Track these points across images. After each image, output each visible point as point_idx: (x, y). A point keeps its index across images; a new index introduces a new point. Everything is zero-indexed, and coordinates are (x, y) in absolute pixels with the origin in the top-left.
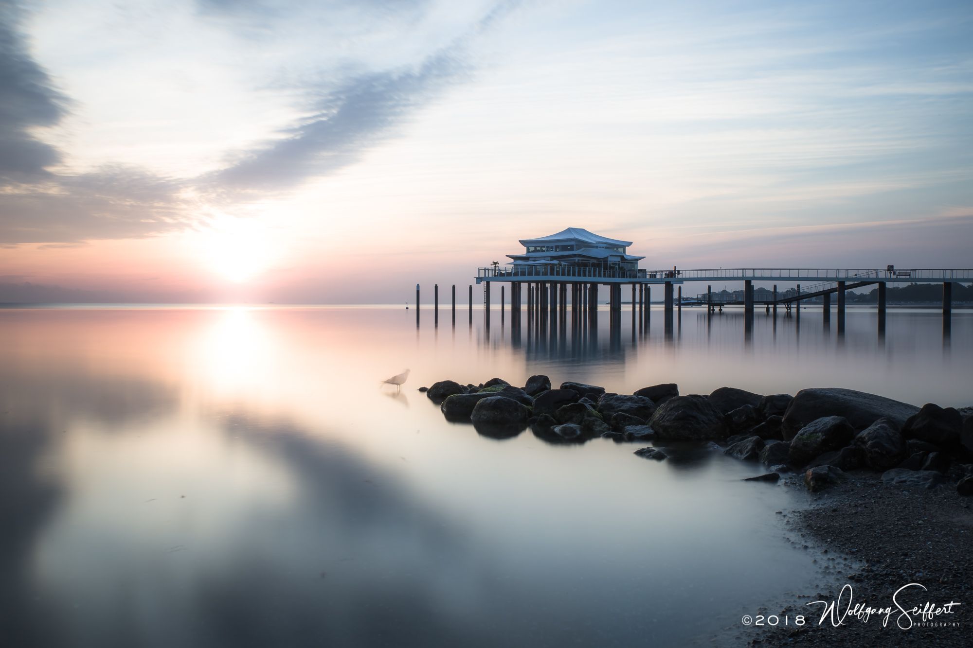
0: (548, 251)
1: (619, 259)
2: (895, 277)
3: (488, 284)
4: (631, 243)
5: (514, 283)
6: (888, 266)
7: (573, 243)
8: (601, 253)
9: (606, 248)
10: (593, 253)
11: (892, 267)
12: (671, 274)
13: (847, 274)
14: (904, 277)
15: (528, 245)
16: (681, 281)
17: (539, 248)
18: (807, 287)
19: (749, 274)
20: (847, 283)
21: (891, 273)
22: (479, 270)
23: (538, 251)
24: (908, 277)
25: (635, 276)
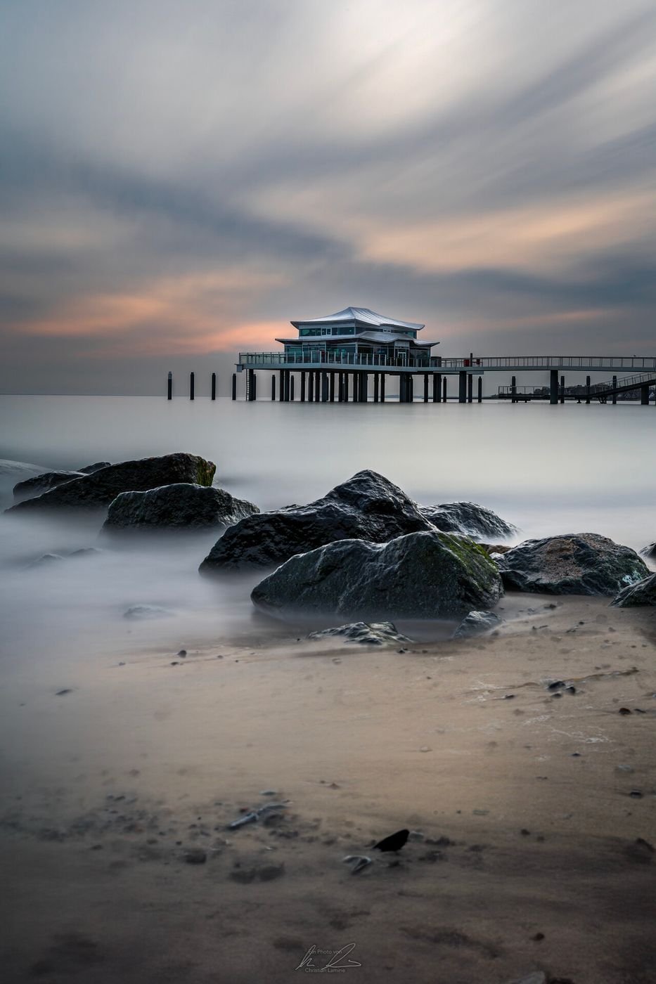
0: (325, 334)
3: (251, 371)
4: (424, 326)
5: (282, 370)
7: (353, 325)
8: (387, 338)
10: (376, 337)
15: (301, 327)
17: (313, 332)
18: (622, 378)
19: (555, 363)
22: (239, 356)
23: (313, 335)
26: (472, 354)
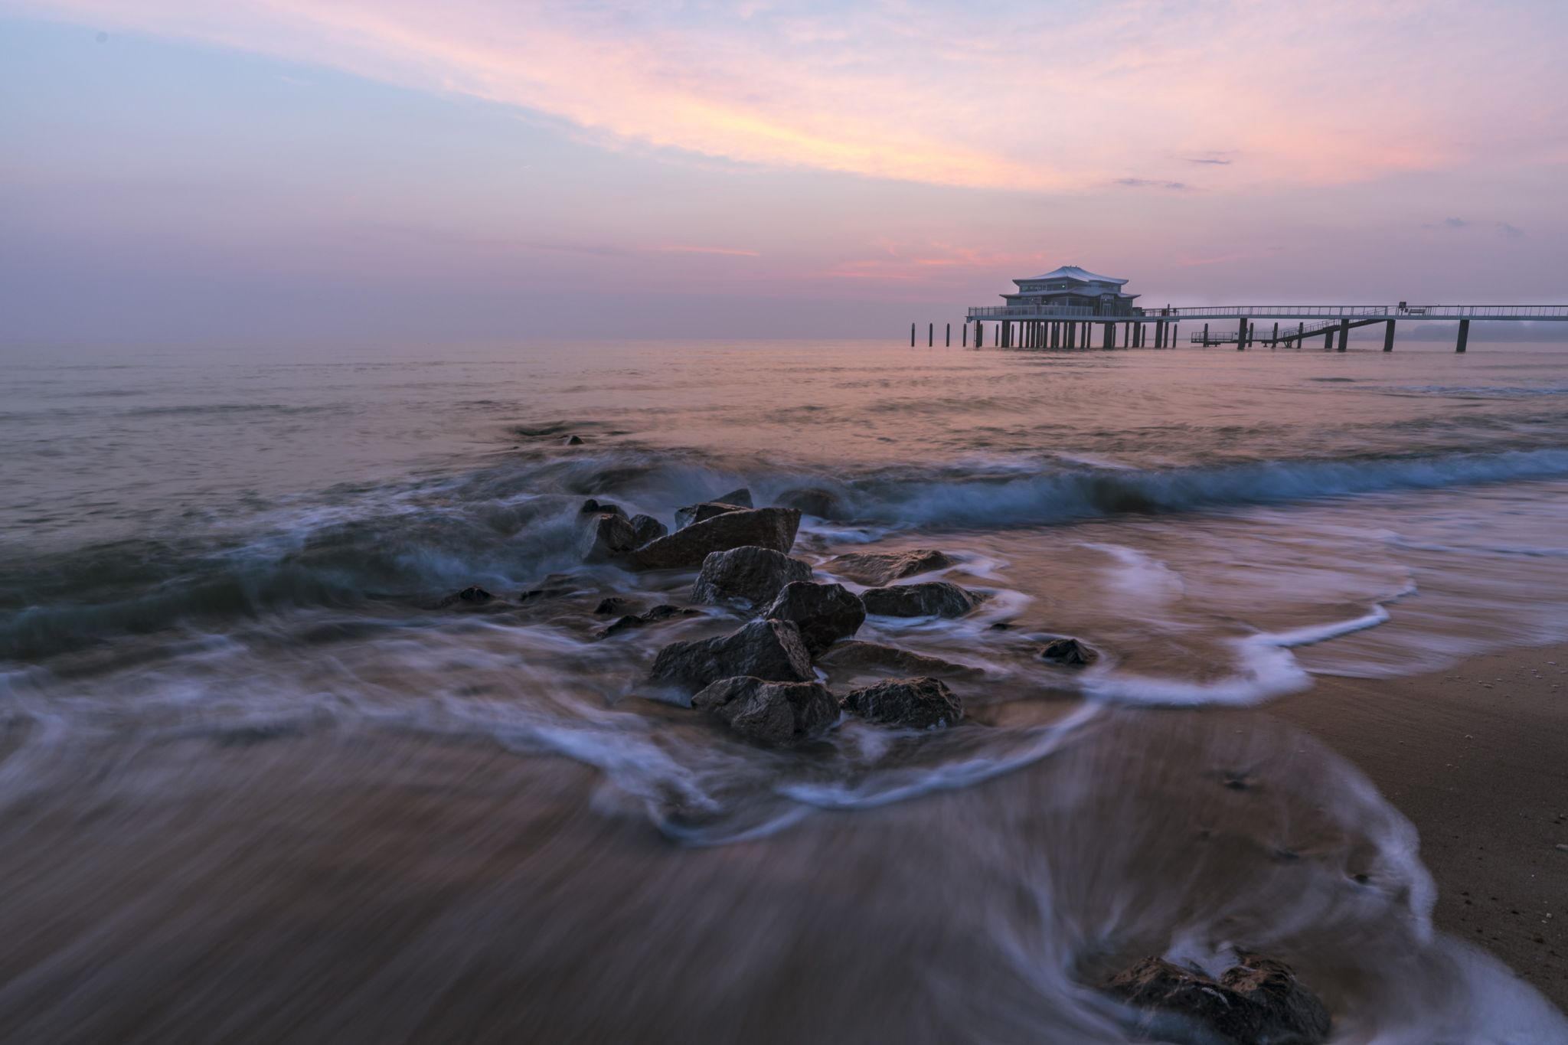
0: (1041, 290)
1: (1113, 297)
2: (1407, 314)
3: (978, 322)
4: (1127, 281)
5: (1004, 321)
6: (1400, 303)
7: (1066, 282)
8: (1095, 292)
9: (1100, 286)
10: (1085, 292)
11: (1405, 303)
12: (1165, 312)
13: (1352, 311)
14: (1417, 314)
15: (1021, 284)
16: (1178, 319)
17: (1031, 288)
18: (1310, 325)
19: (1245, 312)
20: (1351, 321)
21: (1402, 310)
22: (969, 309)
23: (1031, 290)
24: (1421, 314)
25: (1128, 314)
26: (1169, 305)
